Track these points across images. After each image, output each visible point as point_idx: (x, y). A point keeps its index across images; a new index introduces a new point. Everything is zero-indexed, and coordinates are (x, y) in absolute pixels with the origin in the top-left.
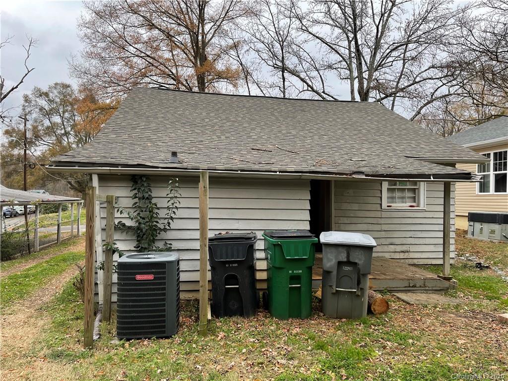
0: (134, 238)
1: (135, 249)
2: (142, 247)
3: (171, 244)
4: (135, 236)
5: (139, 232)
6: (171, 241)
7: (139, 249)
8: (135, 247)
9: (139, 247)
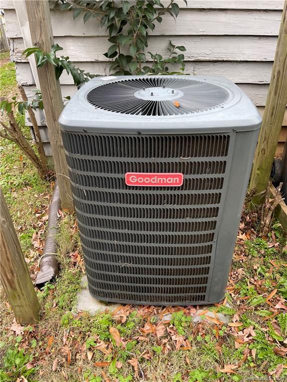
0: (103, 31)
1: (108, 59)
2: (121, 55)
3: (182, 48)
4: (105, 27)
5: (112, 15)
6: (183, 39)
7: (114, 59)
8: (106, 55)
9: (115, 54)
